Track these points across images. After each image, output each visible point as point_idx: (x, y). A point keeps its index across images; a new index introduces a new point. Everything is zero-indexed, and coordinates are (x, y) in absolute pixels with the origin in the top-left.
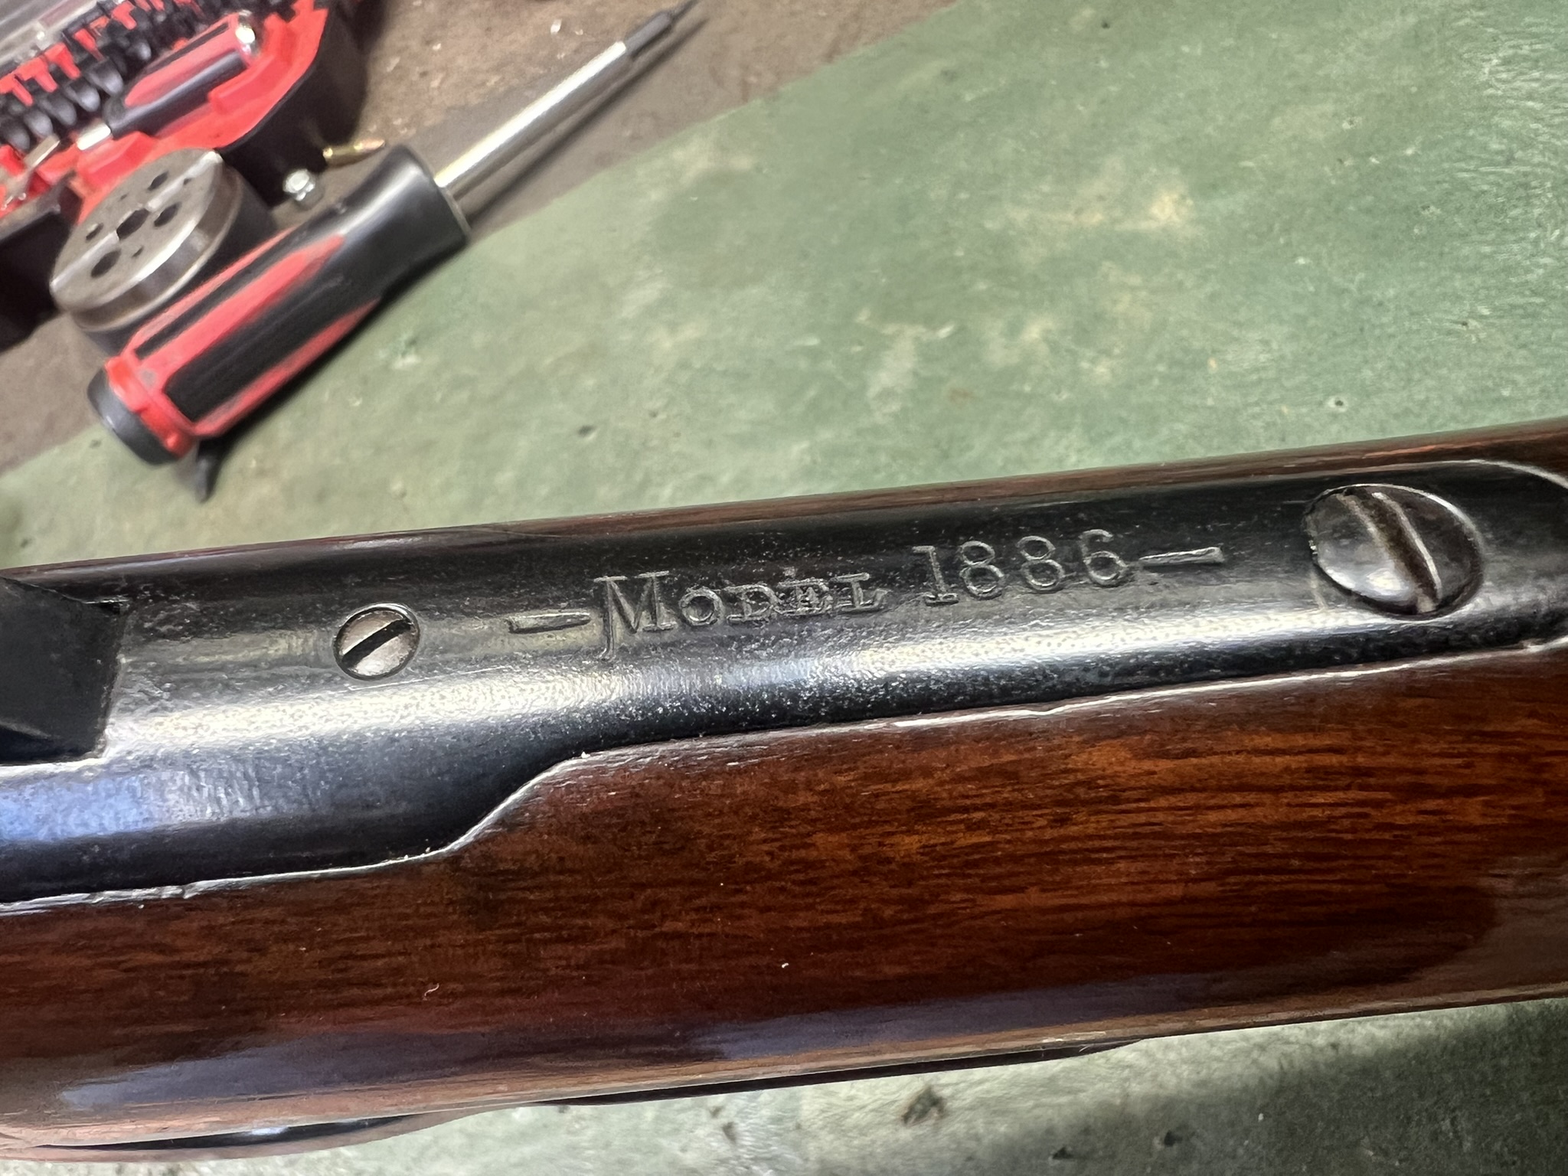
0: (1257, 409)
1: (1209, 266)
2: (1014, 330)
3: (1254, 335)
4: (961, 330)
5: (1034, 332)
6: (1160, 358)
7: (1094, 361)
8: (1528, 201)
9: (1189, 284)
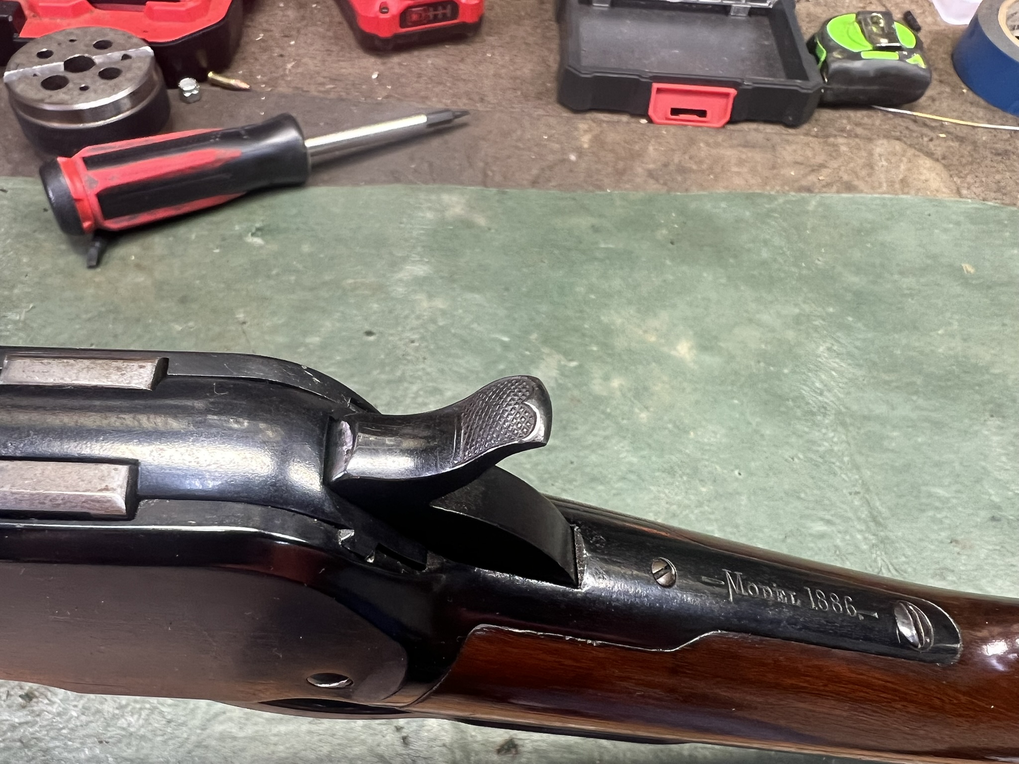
0: (707, 463)
1: (698, 386)
2: (606, 378)
3: (710, 427)
4: (580, 366)
5: (616, 383)
6: (670, 421)
7: (641, 410)
8: (825, 415)
9: (688, 390)
